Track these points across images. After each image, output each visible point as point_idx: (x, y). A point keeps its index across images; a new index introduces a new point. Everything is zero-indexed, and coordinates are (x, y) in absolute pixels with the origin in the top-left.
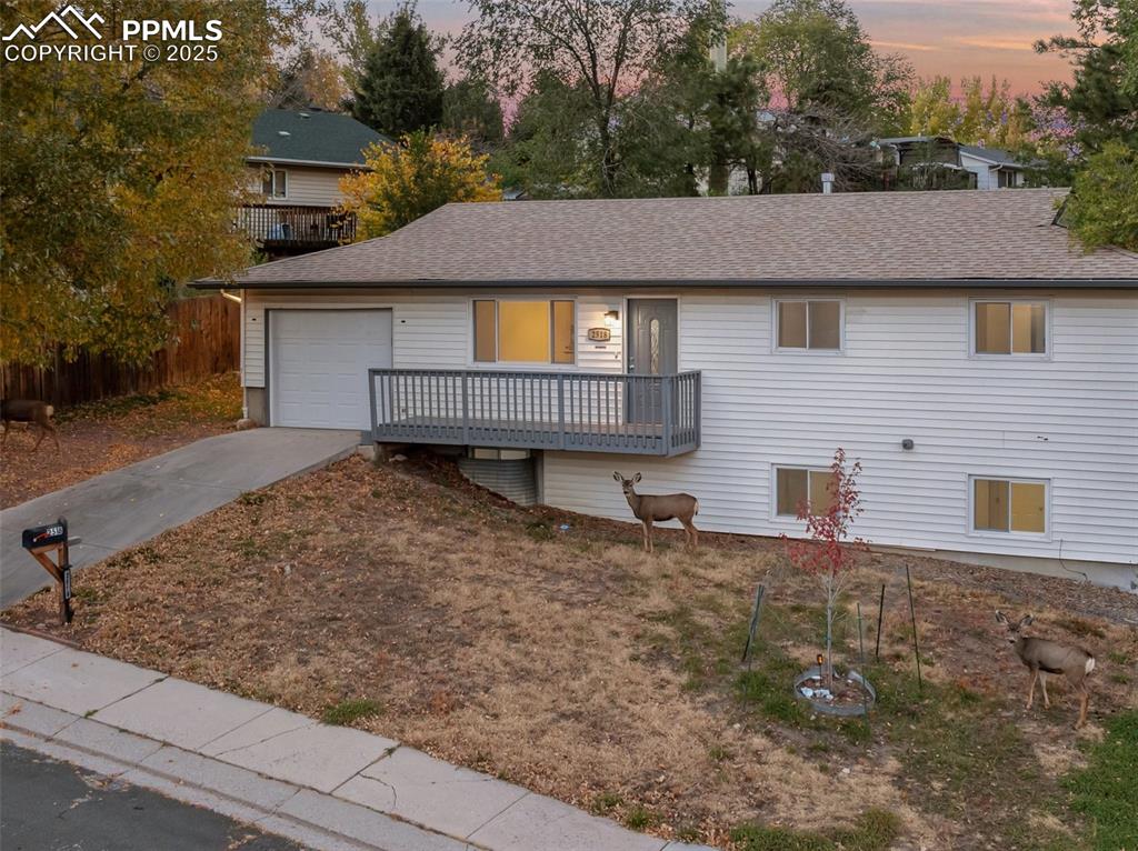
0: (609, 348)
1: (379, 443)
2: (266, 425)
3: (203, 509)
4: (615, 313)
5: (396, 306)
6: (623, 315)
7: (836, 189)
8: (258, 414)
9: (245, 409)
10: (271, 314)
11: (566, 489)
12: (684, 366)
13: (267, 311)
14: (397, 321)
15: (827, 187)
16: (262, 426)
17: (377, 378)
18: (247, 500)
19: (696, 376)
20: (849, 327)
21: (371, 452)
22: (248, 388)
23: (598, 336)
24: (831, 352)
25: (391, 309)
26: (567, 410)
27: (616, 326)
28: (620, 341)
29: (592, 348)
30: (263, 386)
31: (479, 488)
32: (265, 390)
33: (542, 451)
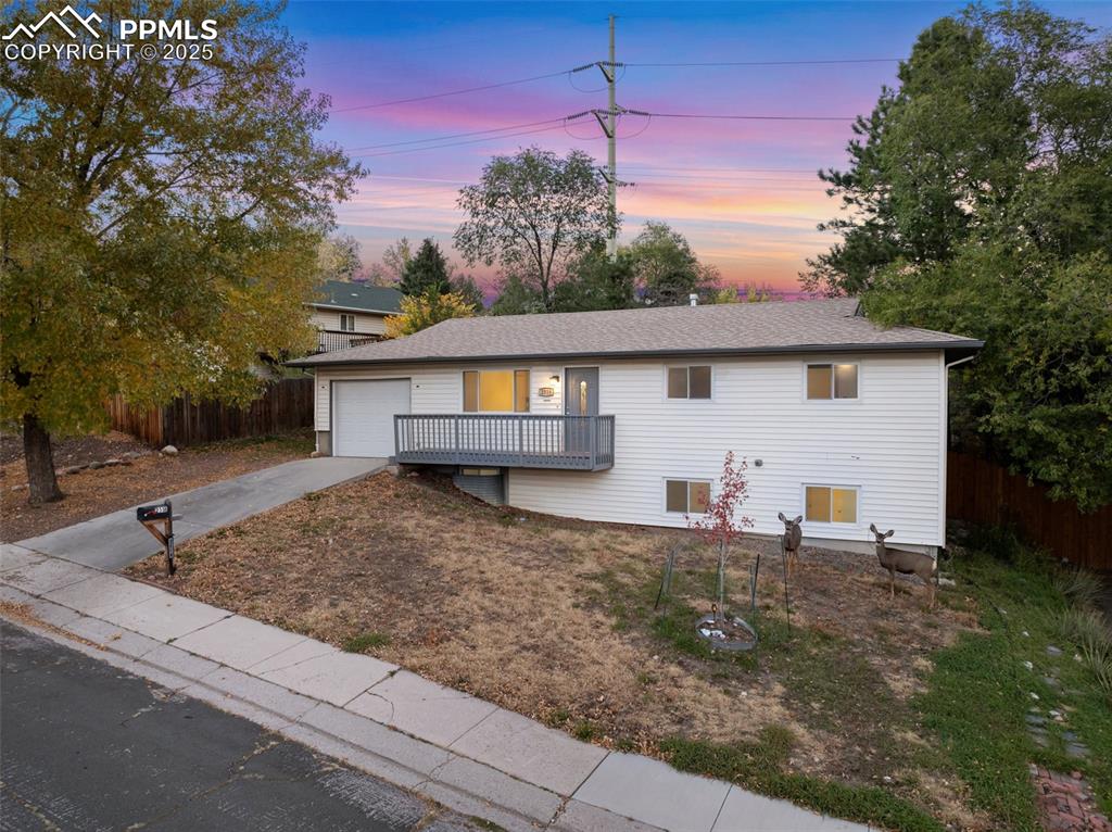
0: (552, 402)
1: (401, 464)
2: (330, 455)
3: (278, 503)
4: (557, 378)
5: (413, 377)
6: (562, 379)
7: (700, 303)
8: (325, 449)
9: (317, 445)
10: (334, 384)
11: (523, 495)
12: (602, 412)
13: (331, 382)
14: (414, 387)
15: (693, 303)
16: (328, 456)
17: (400, 421)
18: (309, 497)
19: (612, 418)
20: (718, 383)
21: (395, 470)
22: (320, 432)
23: (545, 393)
24: (707, 400)
25: (409, 379)
26: (525, 443)
27: (558, 387)
28: (560, 396)
29: (541, 400)
30: (328, 429)
31: (465, 494)
32: (330, 433)
33: (508, 468)
